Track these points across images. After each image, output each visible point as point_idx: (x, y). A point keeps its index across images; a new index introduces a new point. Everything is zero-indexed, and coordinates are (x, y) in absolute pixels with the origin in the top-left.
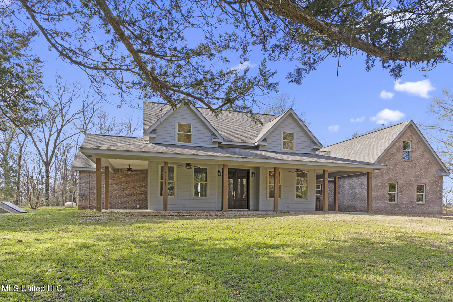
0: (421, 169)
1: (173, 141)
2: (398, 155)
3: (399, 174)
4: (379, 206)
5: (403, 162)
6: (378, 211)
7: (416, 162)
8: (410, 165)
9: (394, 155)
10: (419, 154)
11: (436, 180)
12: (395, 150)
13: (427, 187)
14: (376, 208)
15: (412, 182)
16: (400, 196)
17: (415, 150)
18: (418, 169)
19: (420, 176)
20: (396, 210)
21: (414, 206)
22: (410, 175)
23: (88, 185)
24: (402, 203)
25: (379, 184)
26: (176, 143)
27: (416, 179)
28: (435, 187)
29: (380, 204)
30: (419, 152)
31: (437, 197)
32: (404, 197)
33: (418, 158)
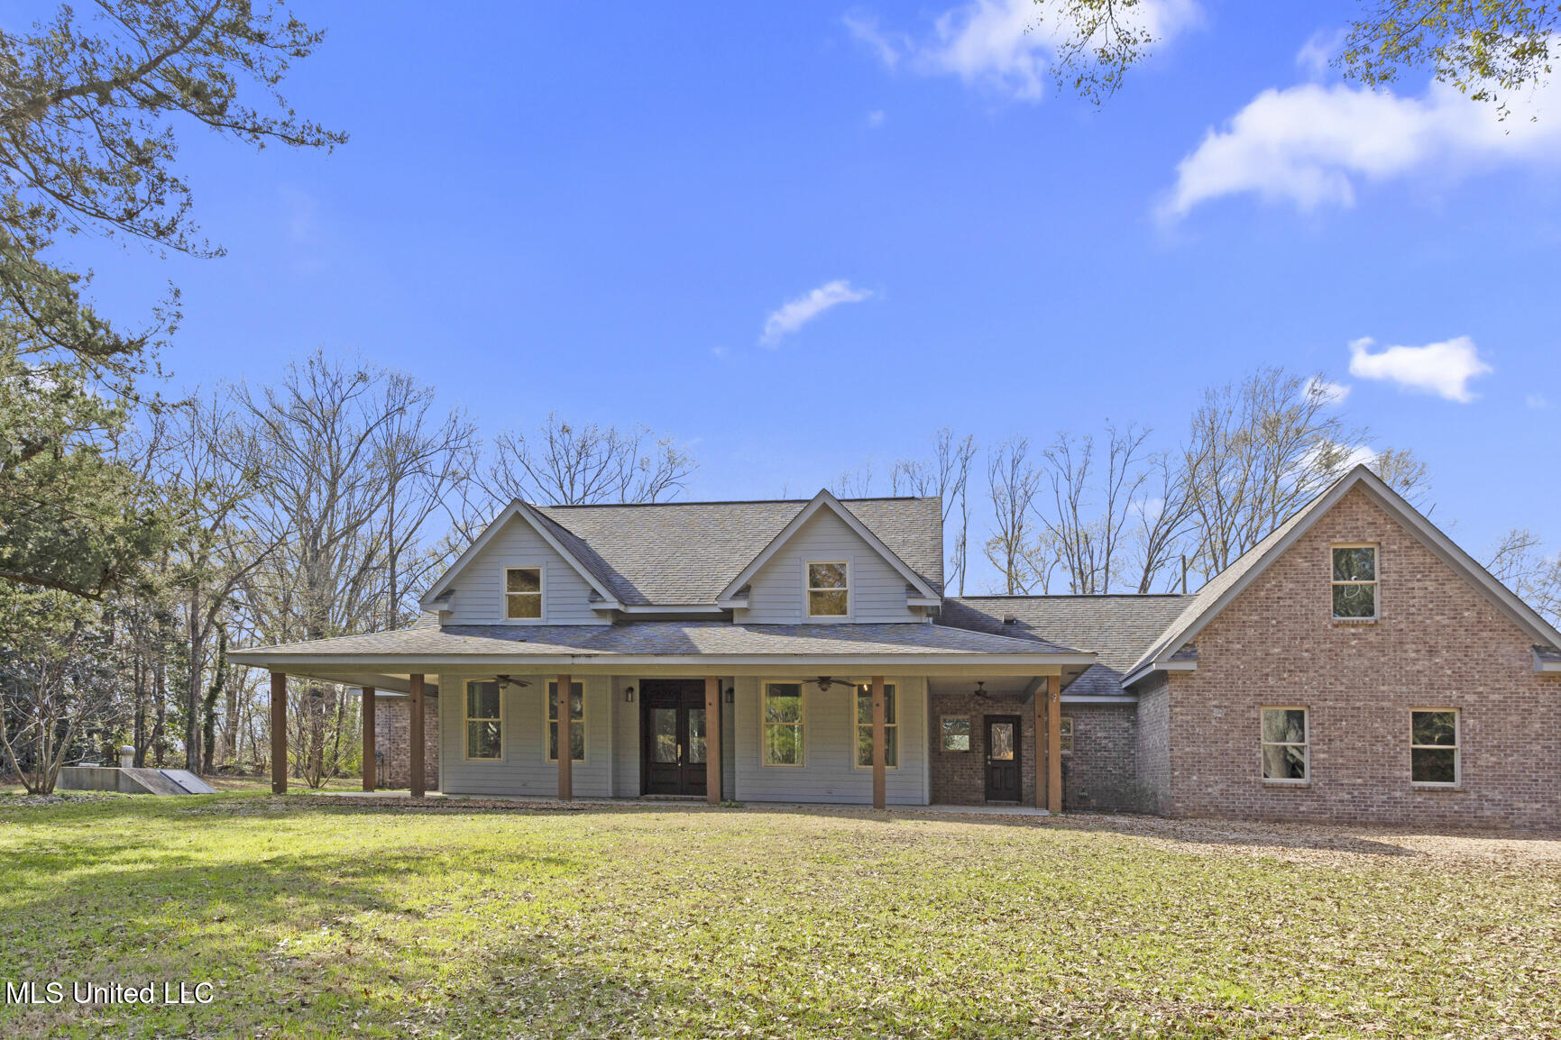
0: (1432, 651)
1: (495, 616)
2: (1305, 601)
3: (1311, 674)
4: (1216, 794)
5: (1336, 626)
6: (1212, 810)
7: (1402, 626)
8: (1372, 637)
9: (1289, 602)
10: (1418, 593)
11: (1521, 690)
12: (1291, 586)
13: (1471, 722)
14: (1204, 802)
15: (1385, 704)
16: (1322, 756)
17: (1394, 576)
18: (1417, 651)
19: (1424, 680)
20: (1302, 809)
21: (1398, 794)
22: (1375, 676)
23: (387, 731)
24: (1333, 783)
25: (1218, 713)
26: (503, 618)
27: (1404, 689)
28: (1515, 718)
29: (1220, 786)
30: (1416, 585)
31: (1532, 762)
32: (1340, 761)
33: (1413, 610)
